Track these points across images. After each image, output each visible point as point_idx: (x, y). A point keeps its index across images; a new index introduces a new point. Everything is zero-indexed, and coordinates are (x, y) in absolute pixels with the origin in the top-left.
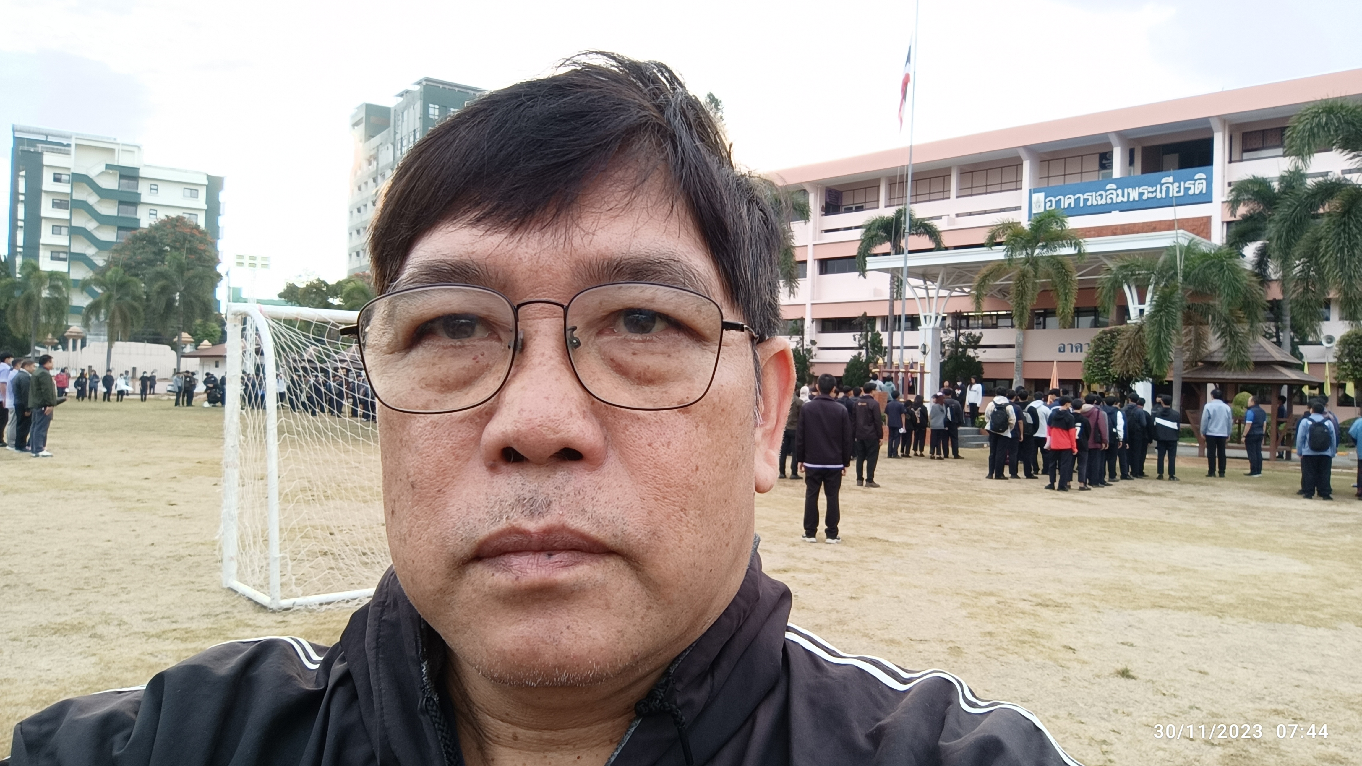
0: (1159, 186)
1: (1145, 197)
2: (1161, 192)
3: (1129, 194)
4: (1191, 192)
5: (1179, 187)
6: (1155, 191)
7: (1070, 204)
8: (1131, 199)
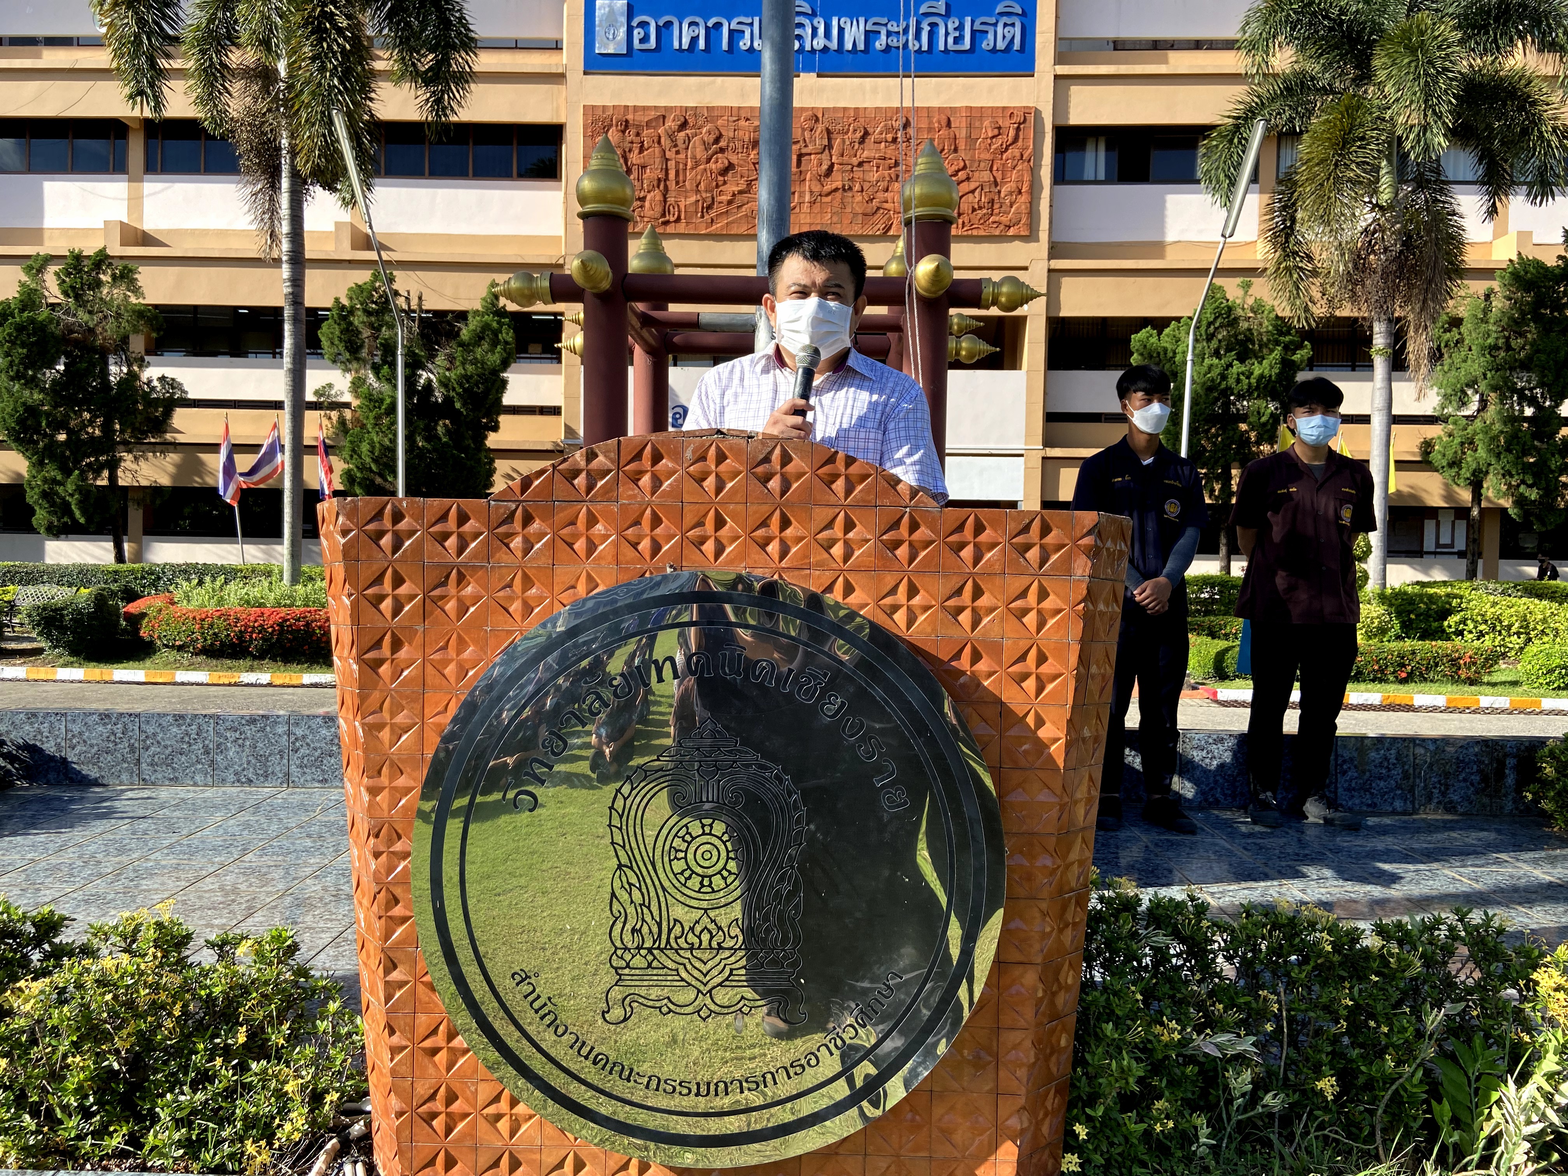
0: (913, 22)
1: (880, 44)
2: (918, 36)
3: (841, 30)
4: (987, 44)
5: (960, 28)
6: (906, 31)
7: (694, 40)
8: (849, 46)
